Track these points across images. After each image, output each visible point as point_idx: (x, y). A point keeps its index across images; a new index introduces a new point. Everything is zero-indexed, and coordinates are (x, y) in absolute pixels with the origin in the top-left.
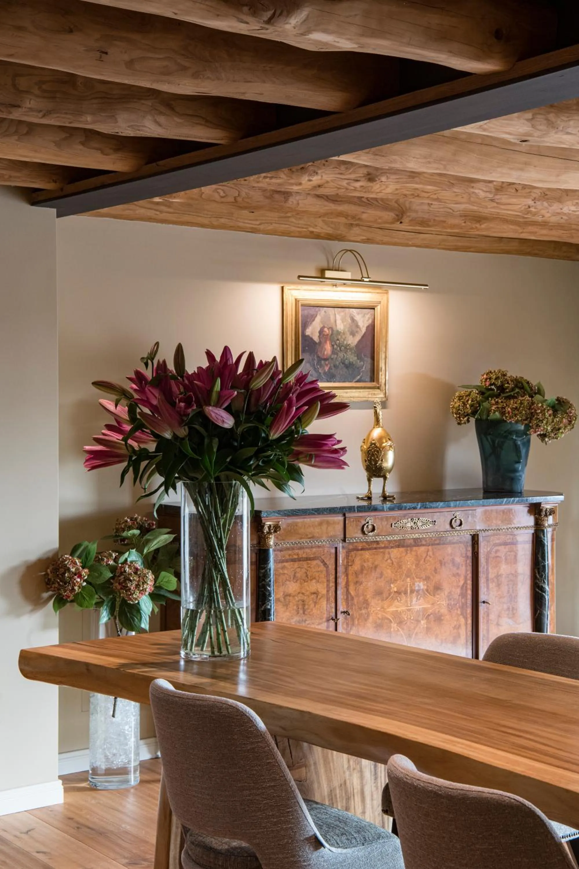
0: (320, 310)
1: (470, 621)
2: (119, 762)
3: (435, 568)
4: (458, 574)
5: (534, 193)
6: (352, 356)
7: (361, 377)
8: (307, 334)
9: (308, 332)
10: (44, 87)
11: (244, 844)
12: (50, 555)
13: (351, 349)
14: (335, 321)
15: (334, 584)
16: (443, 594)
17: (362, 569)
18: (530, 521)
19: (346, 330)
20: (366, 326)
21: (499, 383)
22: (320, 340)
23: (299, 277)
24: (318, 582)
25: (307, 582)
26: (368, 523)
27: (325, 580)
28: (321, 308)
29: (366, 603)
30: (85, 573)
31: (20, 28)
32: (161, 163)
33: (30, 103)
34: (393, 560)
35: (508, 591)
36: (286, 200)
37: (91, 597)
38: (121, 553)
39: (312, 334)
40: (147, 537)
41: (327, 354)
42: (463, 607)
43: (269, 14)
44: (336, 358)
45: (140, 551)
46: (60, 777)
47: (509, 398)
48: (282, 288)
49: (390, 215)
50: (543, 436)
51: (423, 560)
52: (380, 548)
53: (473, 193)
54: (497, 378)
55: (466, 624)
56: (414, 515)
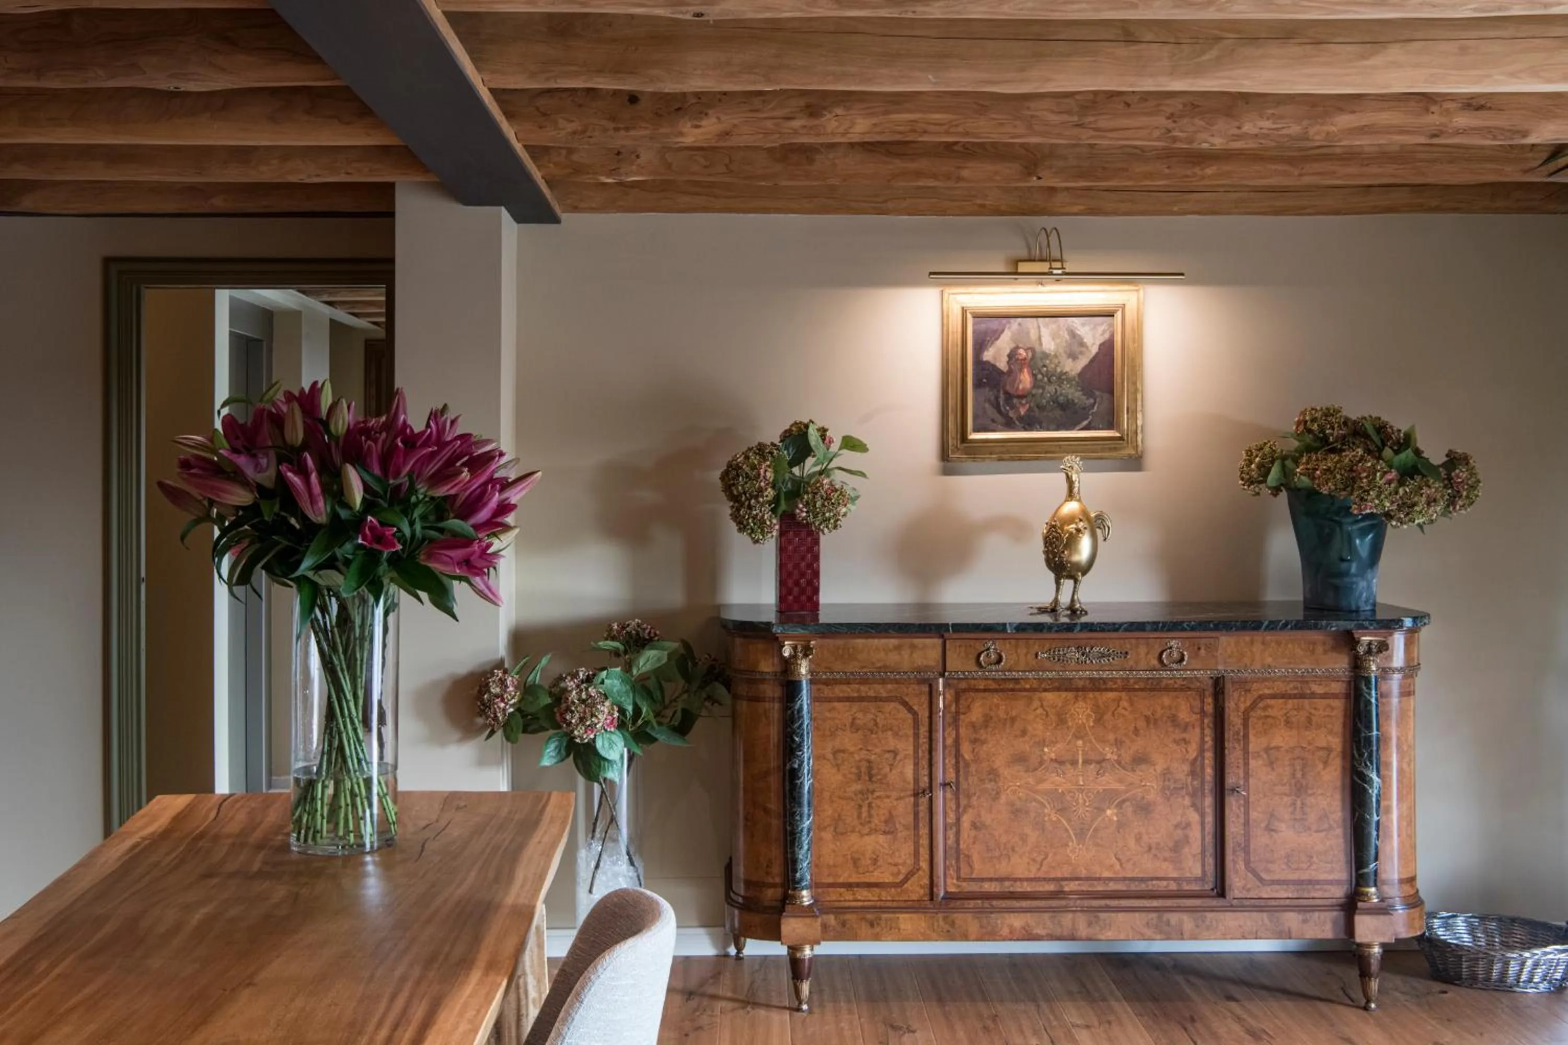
0: (1009, 323)
1: (1210, 819)
3: (1135, 727)
4: (1184, 740)
5: (1168, 105)
6: (1072, 390)
7: (1090, 423)
8: (985, 359)
9: (986, 356)
13: (1069, 380)
14: (1040, 338)
15: (926, 740)
16: (1152, 770)
17: (986, 720)
19: (1061, 350)
20: (1098, 343)
22: (1010, 367)
23: (931, 273)
24: (897, 734)
25: (876, 733)
26: (988, 649)
27: (911, 732)
28: (1012, 320)
29: (994, 774)
30: (514, 694)
34: (1048, 709)
35: (1293, 775)
36: (811, 161)
39: (995, 358)
41: (1024, 389)
42: (1195, 794)
44: (1042, 394)
48: (944, 294)
51: (1110, 713)
52: (1020, 690)
53: (1032, 116)
55: (1203, 824)
56: (1084, 641)
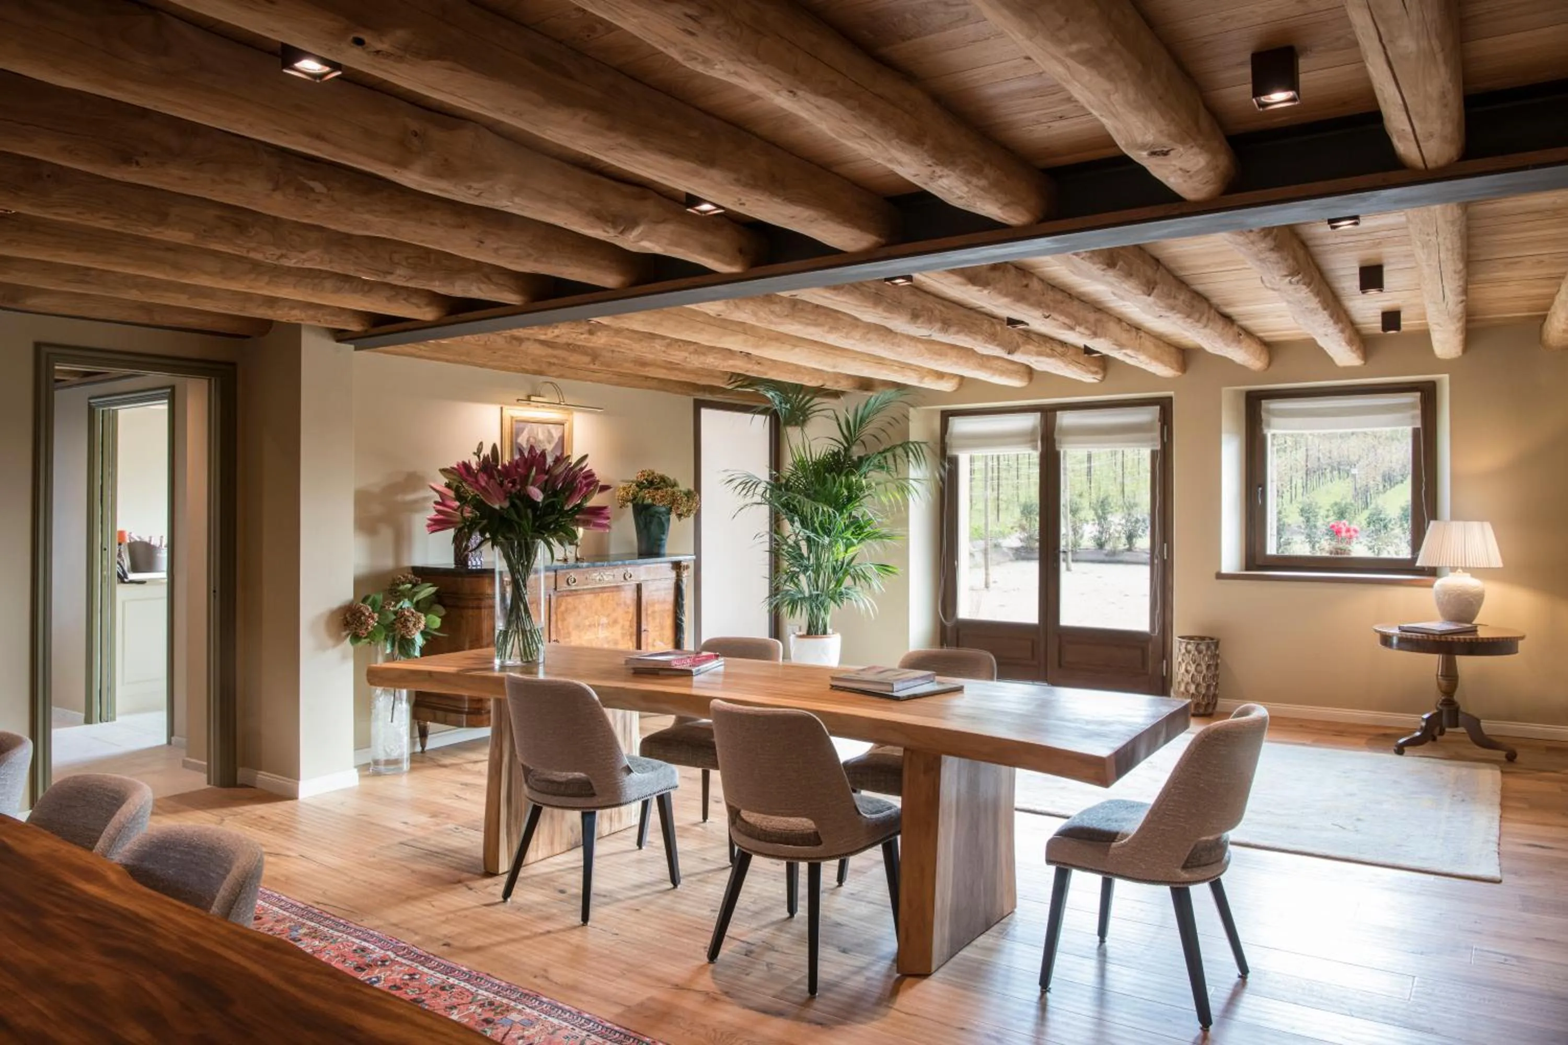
1: (635, 645)
2: (394, 755)
3: (614, 608)
4: (628, 611)
5: (697, 348)
9: (520, 440)
10: (410, 261)
11: (583, 775)
12: (347, 604)
16: (618, 626)
17: (566, 610)
18: (673, 574)
21: (650, 478)
22: (527, 447)
23: (517, 400)
26: (571, 576)
29: (569, 634)
30: (376, 616)
31: (432, 224)
32: (460, 315)
33: (400, 271)
34: (587, 603)
35: (660, 623)
37: (381, 633)
38: (398, 602)
40: (415, 590)
42: (631, 635)
43: (622, 228)
45: (411, 600)
46: (356, 767)
47: (658, 489)
48: (502, 409)
49: (587, 359)
50: (680, 516)
51: (606, 602)
52: (578, 595)
54: (649, 475)
56: (601, 571)
